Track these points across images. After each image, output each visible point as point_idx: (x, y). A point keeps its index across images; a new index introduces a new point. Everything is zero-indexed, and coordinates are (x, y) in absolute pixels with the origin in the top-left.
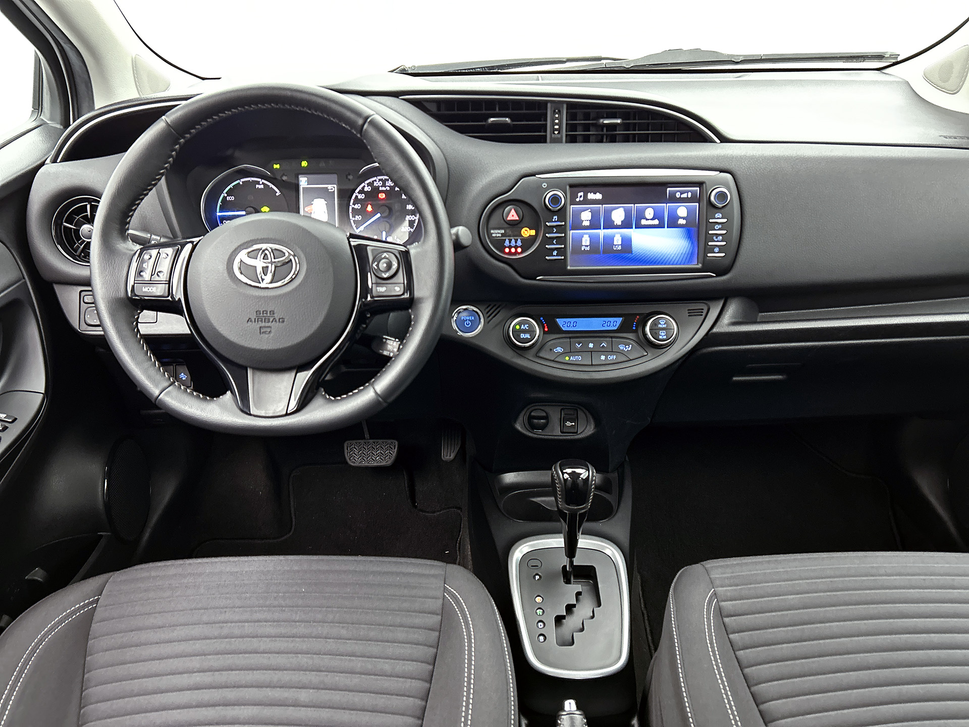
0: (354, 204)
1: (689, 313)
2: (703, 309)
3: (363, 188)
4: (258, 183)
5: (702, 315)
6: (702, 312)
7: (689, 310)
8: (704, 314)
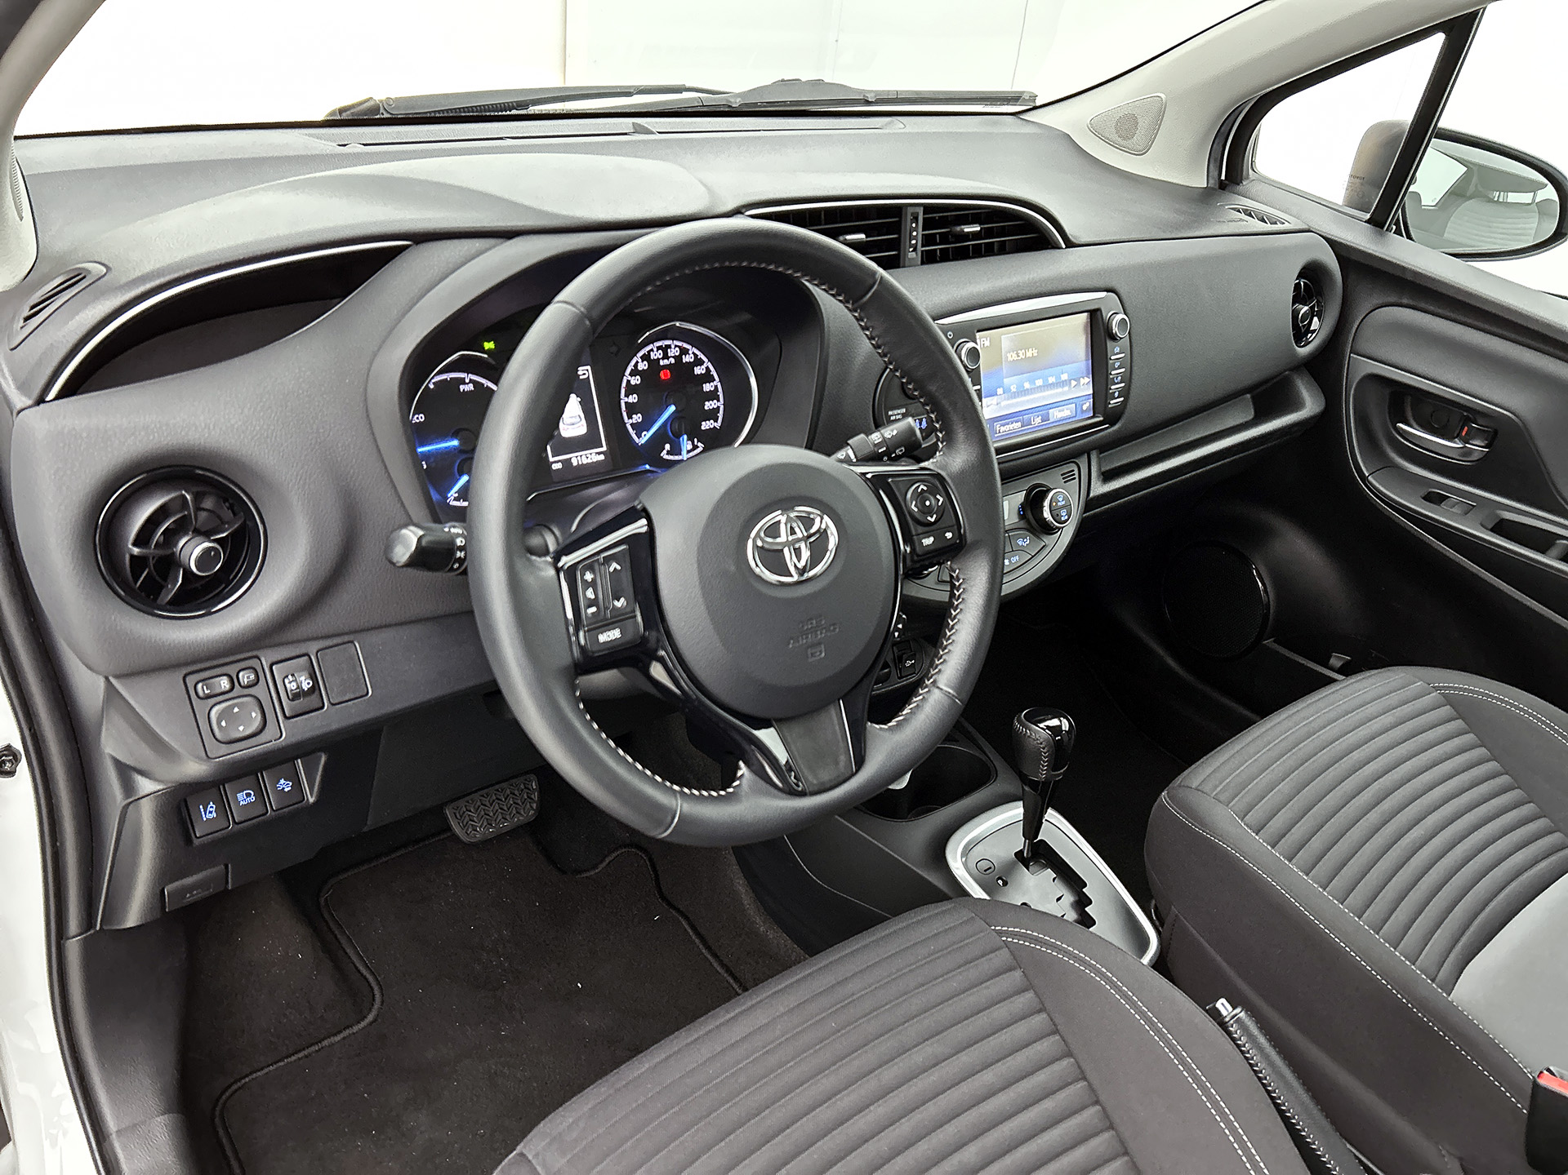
0: (627, 396)
1: (1063, 479)
2: (1073, 471)
3: (636, 365)
4: (462, 381)
5: (1075, 478)
6: (1074, 475)
7: (1062, 475)
8: (1077, 476)
